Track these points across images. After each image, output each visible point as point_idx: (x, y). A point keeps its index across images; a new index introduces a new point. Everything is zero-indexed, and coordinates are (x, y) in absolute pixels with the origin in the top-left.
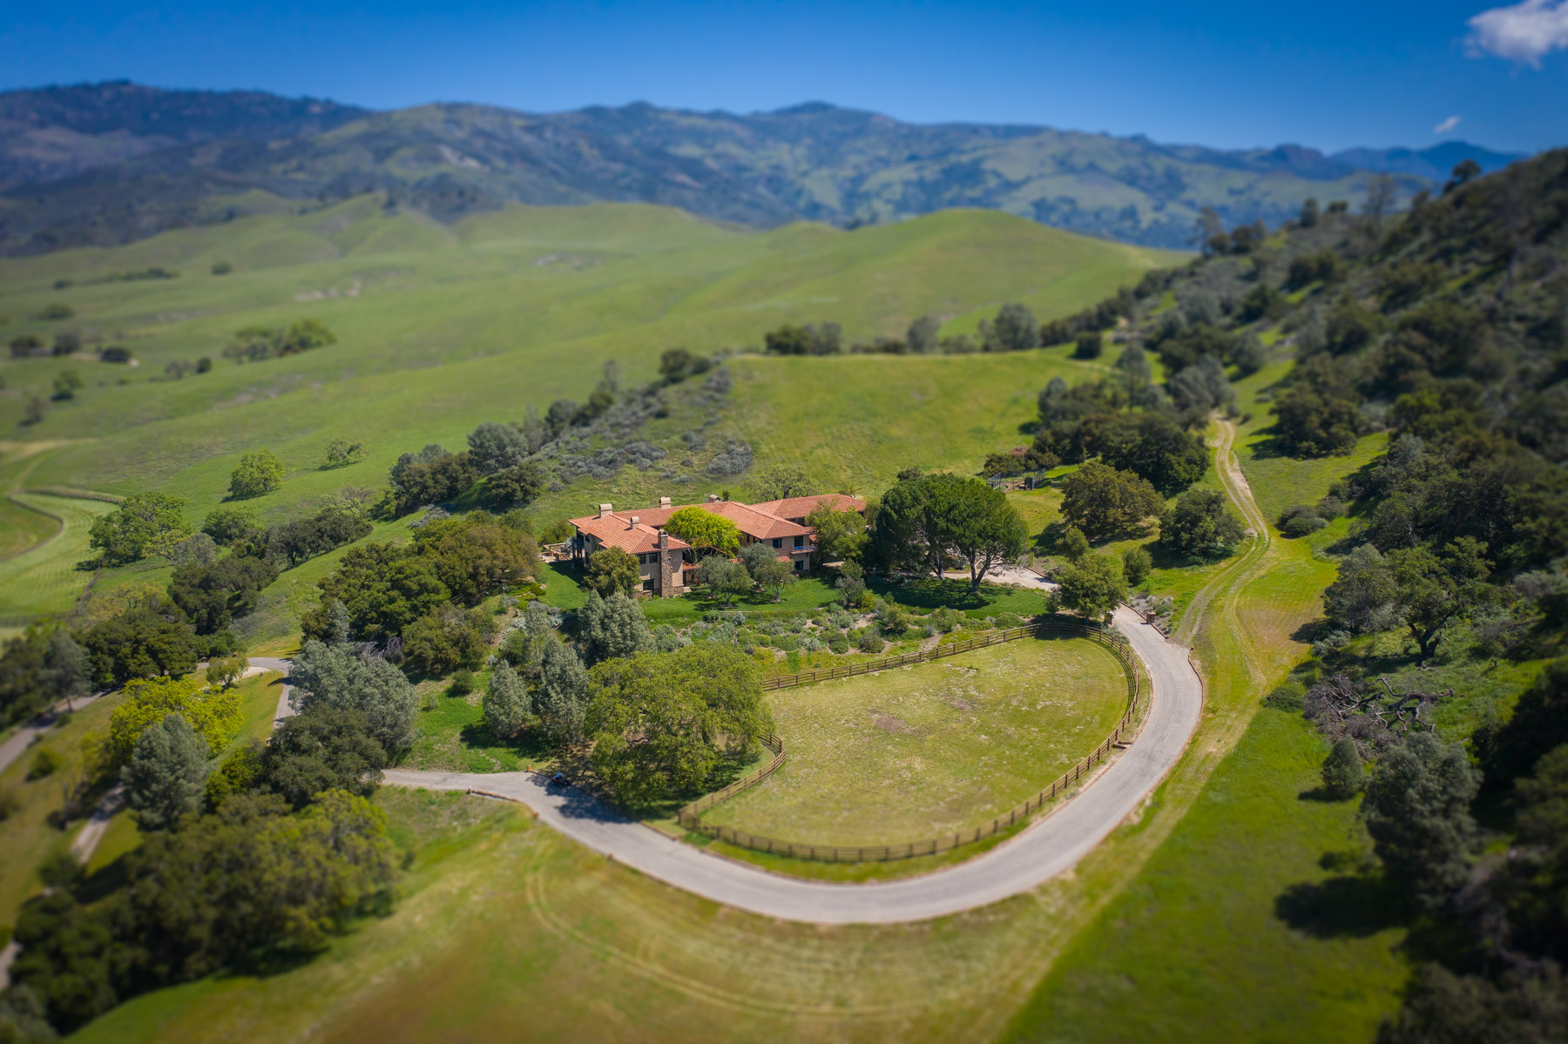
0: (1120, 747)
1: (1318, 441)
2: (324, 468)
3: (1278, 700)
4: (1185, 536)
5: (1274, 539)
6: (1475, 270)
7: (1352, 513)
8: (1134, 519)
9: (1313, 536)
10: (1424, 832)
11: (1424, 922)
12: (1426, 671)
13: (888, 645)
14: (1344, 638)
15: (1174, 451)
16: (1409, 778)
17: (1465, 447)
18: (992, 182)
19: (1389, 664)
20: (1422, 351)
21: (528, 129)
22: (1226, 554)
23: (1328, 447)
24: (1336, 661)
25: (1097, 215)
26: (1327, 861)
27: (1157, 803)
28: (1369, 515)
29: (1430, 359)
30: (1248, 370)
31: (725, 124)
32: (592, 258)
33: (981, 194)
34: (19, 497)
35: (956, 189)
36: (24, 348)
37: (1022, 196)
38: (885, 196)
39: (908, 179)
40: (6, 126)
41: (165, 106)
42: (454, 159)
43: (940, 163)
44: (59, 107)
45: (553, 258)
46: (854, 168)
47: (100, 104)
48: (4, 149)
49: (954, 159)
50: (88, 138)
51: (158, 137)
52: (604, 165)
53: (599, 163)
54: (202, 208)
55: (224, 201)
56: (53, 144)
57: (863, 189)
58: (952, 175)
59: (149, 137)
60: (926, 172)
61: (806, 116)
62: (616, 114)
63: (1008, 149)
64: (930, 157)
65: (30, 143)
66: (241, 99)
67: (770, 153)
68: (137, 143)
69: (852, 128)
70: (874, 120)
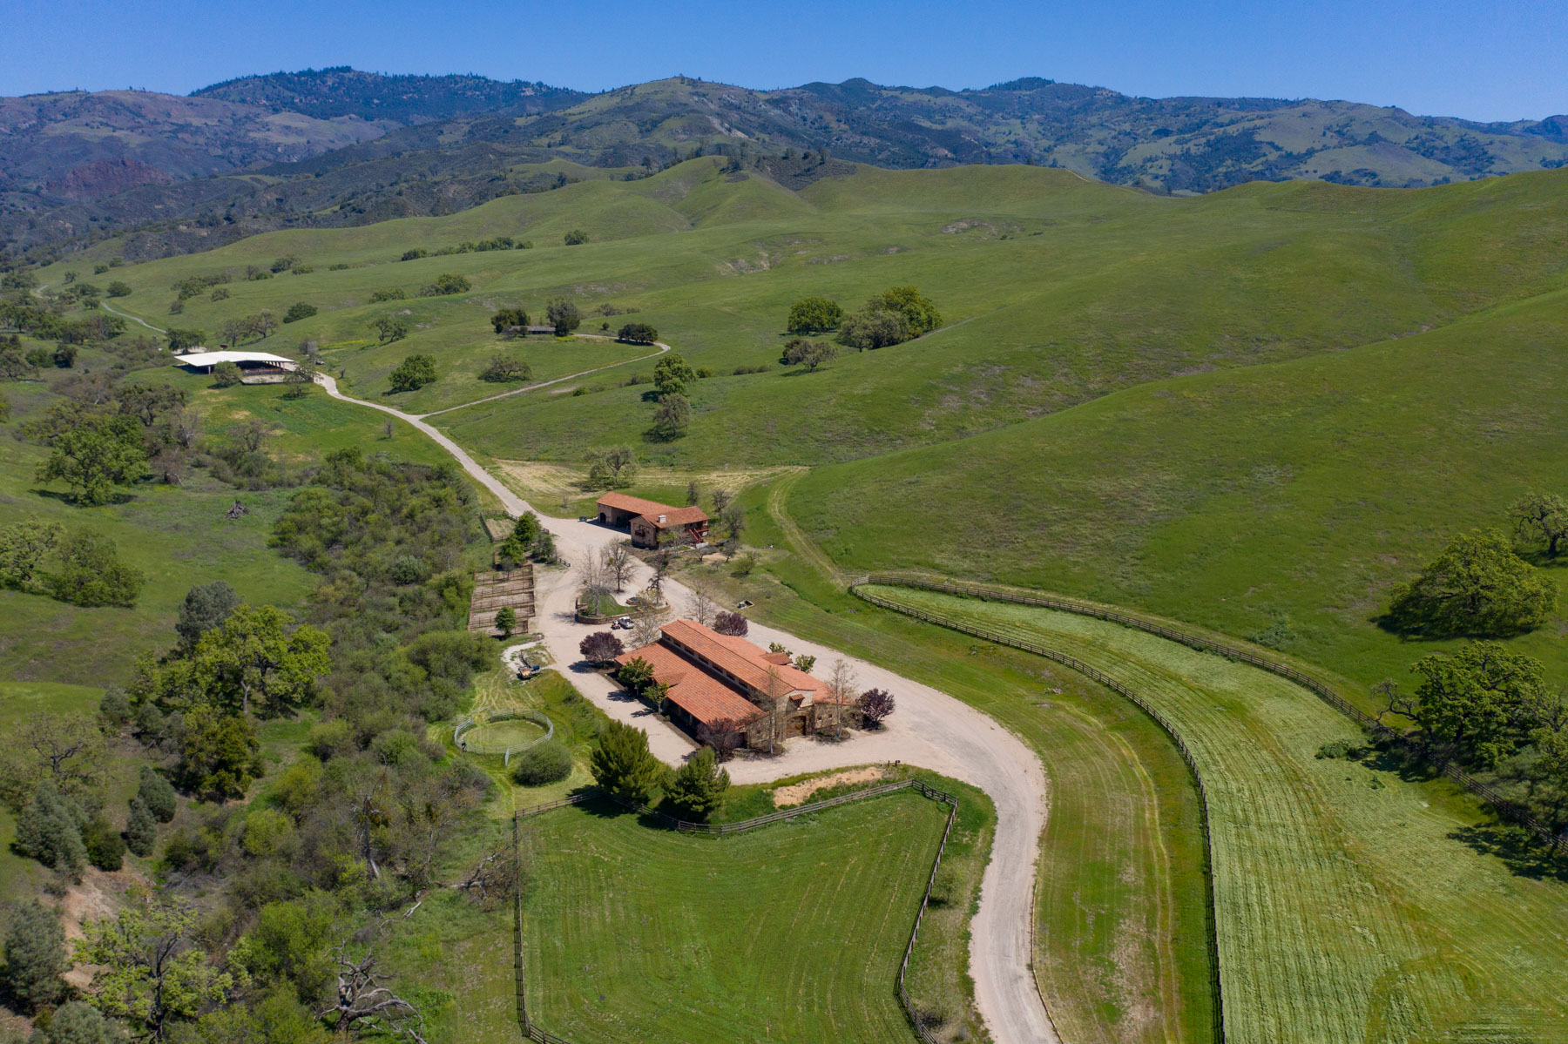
21: (774, 103)
31: (949, 100)
32: (1009, 225)
33: (1260, 168)
34: (872, 591)
35: (1229, 162)
36: (510, 323)
37: (1311, 169)
38: (1150, 171)
39: (1172, 152)
40: (242, 111)
41: (385, 91)
42: (723, 130)
43: (1204, 135)
44: (288, 94)
45: (964, 225)
46: (1100, 143)
47: (325, 90)
48: (242, 133)
49: (1219, 131)
50: (320, 122)
51: (385, 121)
52: (857, 138)
53: (851, 138)
54: (510, 176)
55: (533, 169)
56: (288, 128)
57: (1122, 164)
58: (1218, 148)
59: (376, 121)
60: (1190, 145)
61: (1024, 92)
62: (838, 91)
63: (1276, 119)
64: (1182, 131)
65: (266, 127)
66: (457, 83)
67: (1004, 129)
68: (365, 127)
69: (1077, 103)
70: (1099, 95)
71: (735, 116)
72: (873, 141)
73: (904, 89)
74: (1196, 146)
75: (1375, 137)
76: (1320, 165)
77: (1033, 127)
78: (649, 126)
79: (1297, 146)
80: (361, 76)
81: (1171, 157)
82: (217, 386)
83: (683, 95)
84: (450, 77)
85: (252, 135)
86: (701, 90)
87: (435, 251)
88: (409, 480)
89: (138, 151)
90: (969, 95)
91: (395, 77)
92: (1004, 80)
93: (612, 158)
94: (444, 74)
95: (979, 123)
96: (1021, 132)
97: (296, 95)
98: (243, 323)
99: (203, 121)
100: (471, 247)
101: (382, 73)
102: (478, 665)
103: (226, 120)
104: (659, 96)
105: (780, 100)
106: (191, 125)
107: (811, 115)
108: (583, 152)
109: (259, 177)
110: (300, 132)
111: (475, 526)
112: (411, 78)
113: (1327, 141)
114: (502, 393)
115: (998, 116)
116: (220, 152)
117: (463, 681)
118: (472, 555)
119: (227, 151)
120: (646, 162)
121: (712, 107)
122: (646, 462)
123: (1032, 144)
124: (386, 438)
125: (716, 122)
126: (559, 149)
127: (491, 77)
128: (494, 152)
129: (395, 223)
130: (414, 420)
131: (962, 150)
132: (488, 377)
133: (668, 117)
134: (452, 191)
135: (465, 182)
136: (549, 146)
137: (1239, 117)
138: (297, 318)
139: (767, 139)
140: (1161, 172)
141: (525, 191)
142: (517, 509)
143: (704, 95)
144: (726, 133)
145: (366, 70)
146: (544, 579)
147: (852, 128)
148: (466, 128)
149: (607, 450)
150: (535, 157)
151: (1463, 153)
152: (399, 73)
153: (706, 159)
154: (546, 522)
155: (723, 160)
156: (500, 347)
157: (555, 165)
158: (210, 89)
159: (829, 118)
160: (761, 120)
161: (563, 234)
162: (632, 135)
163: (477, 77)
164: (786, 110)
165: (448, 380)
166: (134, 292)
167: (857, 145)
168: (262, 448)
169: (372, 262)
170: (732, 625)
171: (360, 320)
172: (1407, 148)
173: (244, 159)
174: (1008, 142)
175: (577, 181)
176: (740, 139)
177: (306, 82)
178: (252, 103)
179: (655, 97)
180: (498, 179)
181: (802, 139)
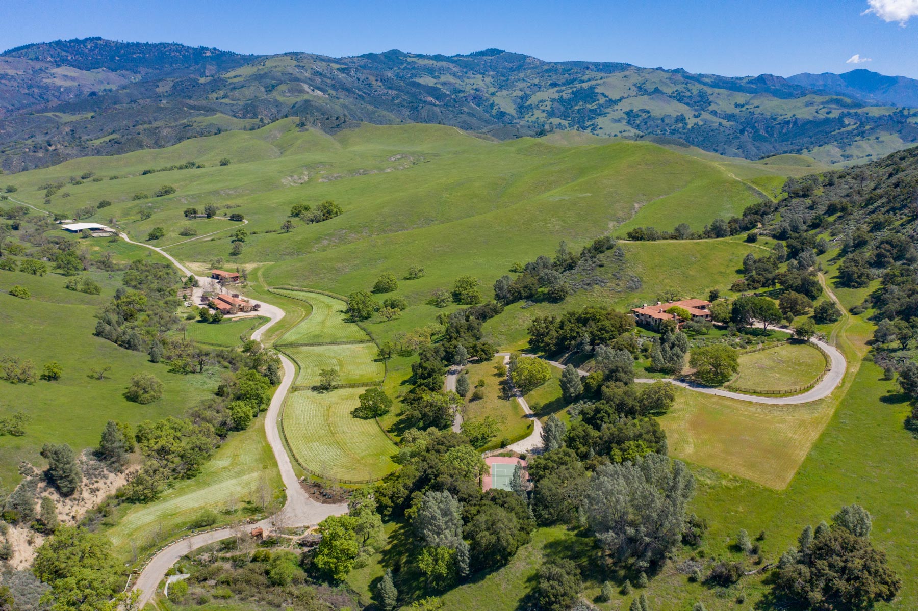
0: (829, 370)
1: (857, 282)
2: (406, 279)
3: (866, 359)
4: (824, 315)
5: (849, 315)
6: (905, 218)
7: (873, 307)
8: (804, 308)
9: (862, 315)
10: (914, 381)
11: (913, 400)
12: (905, 352)
13: (748, 347)
14: (880, 344)
15: (813, 286)
16: (910, 370)
17: (910, 290)
18: (602, 100)
19: (894, 350)
20: (888, 251)
21: (342, 70)
22: (836, 320)
23: (861, 285)
24: (879, 350)
25: (663, 120)
26: (889, 392)
27: (843, 382)
28: (880, 308)
29: (892, 254)
30: (821, 252)
31: (444, 63)
32: (419, 156)
33: (596, 107)
34: (273, 290)
35: (581, 103)
36: (190, 213)
37: (619, 108)
38: (541, 108)
39: (553, 97)
40: (38, 65)
41: (122, 52)
42: (309, 91)
43: (571, 88)
44: (63, 54)
45: (399, 157)
46: (521, 90)
47: (87, 51)
48: (39, 79)
49: (578, 86)
50: (85, 72)
51: (124, 72)
52: (385, 91)
53: (383, 90)
54: (195, 124)
55: (208, 120)
56: (66, 76)
57: (528, 103)
58: (578, 95)
59: (118, 72)
60: (563, 93)
61: (488, 58)
62: (382, 58)
63: (609, 80)
64: (564, 84)
65: (53, 76)
66: (165, 48)
67: (472, 81)
68: (112, 76)
69: (514, 65)
70: (528, 60)
71: (318, 80)
72: (394, 93)
73: (421, 56)
74: (567, 94)
75: (657, 90)
76: (625, 106)
77: (488, 80)
78: (270, 89)
79: (614, 96)
80: (107, 42)
81: (553, 100)
82: (83, 238)
83: (290, 66)
84: (160, 44)
85: (44, 80)
86: (302, 64)
87: (159, 169)
88: (158, 268)
90: (456, 62)
91: (128, 44)
93: (250, 110)
95: (459, 77)
96: (481, 84)
97: (69, 54)
98: (83, 210)
99: (15, 72)
100: (175, 167)
101: (120, 41)
102: (179, 305)
103: (29, 71)
104: (278, 69)
105: (345, 65)
106: (7, 75)
107: (362, 77)
108: (234, 103)
109: (58, 113)
110: (73, 79)
111: (178, 279)
112: (138, 44)
113: (631, 93)
114: (187, 240)
115: (470, 73)
116: (27, 91)
117: (175, 307)
118: (178, 285)
119: (31, 91)
121: (306, 74)
122: (228, 262)
123: (485, 90)
124: (149, 255)
125: (306, 86)
126: (222, 101)
127: (186, 44)
128: (187, 105)
129: (139, 152)
130: (158, 249)
131: (440, 97)
132: (182, 234)
133: (281, 82)
134: (166, 131)
135: (172, 127)
136: (217, 99)
137: (593, 76)
138: (104, 206)
139: (334, 94)
140: (546, 109)
141: (202, 135)
142: (189, 274)
143: (303, 67)
144: (311, 92)
145: (110, 39)
146: (195, 290)
147: (383, 85)
148: (172, 84)
149: (216, 258)
150: (208, 110)
151: (699, 99)
152: (131, 41)
154: (197, 278)
156: (186, 223)
157: (218, 118)
158: (16, 50)
159: (372, 79)
160: (333, 82)
161: (219, 159)
162: (261, 91)
163: (177, 44)
164: (348, 74)
165: (168, 235)
166: (19, 190)
167: (384, 94)
168: (111, 259)
169: (130, 174)
170: (236, 296)
171: (131, 208)
172: (670, 97)
173: (41, 96)
174: (472, 89)
175: (227, 131)
176: (318, 97)
177: (75, 46)
178: (42, 60)
179: (275, 70)
180: (189, 126)
181: (354, 93)
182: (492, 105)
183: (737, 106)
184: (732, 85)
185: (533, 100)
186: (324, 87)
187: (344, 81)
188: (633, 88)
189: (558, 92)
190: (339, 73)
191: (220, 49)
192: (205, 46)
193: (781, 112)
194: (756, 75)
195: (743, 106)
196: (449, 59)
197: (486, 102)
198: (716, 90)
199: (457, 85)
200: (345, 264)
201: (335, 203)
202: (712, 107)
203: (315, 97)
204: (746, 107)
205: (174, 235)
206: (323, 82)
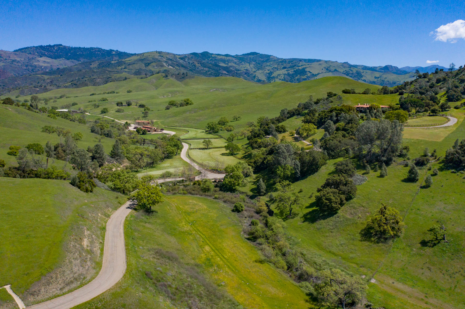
9: (460, 108)
18: (309, 74)
21: (181, 59)
30: (436, 94)
31: (230, 58)
32: (225, 90)
33: (306, 77)
35: (299, 76)
36: (119, 104)
38: (279, 78)
40: (31, 56)
41: (72, 51)
42: (166, 66)
43: (294, 69)
44: (43, 51)
45: (215, 90)
46: (268, 70)
47: (54, 51)
48: (31, 63)
49: (297, 68)
50: (54, 60)
51: (73, 60)
52: (203, 68)
53: (201, 68)
54: (113, 77)
55: (118, 75)
56: (45, 61)
57: (272, 76)
58: (297, 72)
59: (70, 60)
60: (290, 71)
61: (251, 56)
62: (200, 55)
63: (312, 65)
64: (289, 68)
65: (38, 61)
66: (93, 50)
67: (244, 66)
68: (67, 62)
69: (265, 59)
70: (271, 57)
71: (170, 62)
72: (207, 69)
73: (219, 55)
74: (291, 72)
75: (336, 70)
77: (252, 66)
78: (147, 65)
79: (315, 72)
80: (65, 47)
81: (285, 74)
83: (157, 56)
84: (91, 48)
85: (35, 63)
86: (162, 55)
89: (2, 67)
90: (236, 57)
92: (246, 53)
93: (138, 73)
94: (89, 47)
95: (238, 64)
96: (249, 67)
97: (46, 52)
98: (65, 106)
99: (20, 59)
100: (106, 93)
101: (71, 46)
102: (124, 130)
103: (26, 59)
104: (150, 57)
105: (183, 58)
106: (16, 60)
107: (191, 62)
108: (130, 71)
109: (43, 75)
110: (48, 63)
112: (80, 48)
113: (323, 71)
114: (120, 113)
115: (243, 63)
116: (25, 68)
119: (27, 68)
120: (146, 74)
121: (164, 59)
122: (142, 119)
123: (251, 70)
124: (103, 118)
125: (165, 64)
126: (124, 70)
127: (103, 48)
128: (107, 71)
129: (86, 87)
130: (106, 117)
131: (229, 72)
132: (117, 111)
133: (153, 62)
134: (98, 80)
135: (102, 78)
136: (121, 69)
137: (304, 64)
138: (74, 105)
139: (178, 68)
140: (281, 78)
141: (117, 81)
142: (124, 122)
143: (162, 56)
144: (167, 67)
145: (66, 45)
146: (129, 127)
147: (202, 66)
148: (98, 64)
150: (118, 72)
151: (357, 74)
152: (76, 46)
153: (160, 74)
155: (164, 74)
156: (118, 108)
157: (124, 75)
158: (20, 50)
159: (196, 63)
160: (177, 63)
161: (127, 90)
162: (143, 66)
163: (99, 48)
164: (184, 60)
165: (110, 112)
167: (202, 70)
169: (83, 96)
171: (88, 105)
172: (342, 73)
173: (32, 70)
174: (244, 69)
175: (129, 79)
176: (171, 68)
177: (49, 49)
178: (33, 54)
179: (149, 57)
180: (110, 78)
181: (188, 69)
182: (255, 77)
183: (375, 78)
184: (373, 69)
185: (275, 74)
186: (173, 65)
187: (183, 63)
188: (324, 69)
189: (287, 71)
190: (180, 60)
191: (120, 51)
192: (112, 49)
193: (398, 80)
194: (384, 66)
195: (378, 78)
196: (233, 57)
197: (251, 75)
198: (365, 71)
199: (237, 68)
200: (201, 118)
201: (190, 100)
202: (363, 78)
203: (169, 69)
204: (380, 78)
205: (114, 112)
206: (173, 63)
